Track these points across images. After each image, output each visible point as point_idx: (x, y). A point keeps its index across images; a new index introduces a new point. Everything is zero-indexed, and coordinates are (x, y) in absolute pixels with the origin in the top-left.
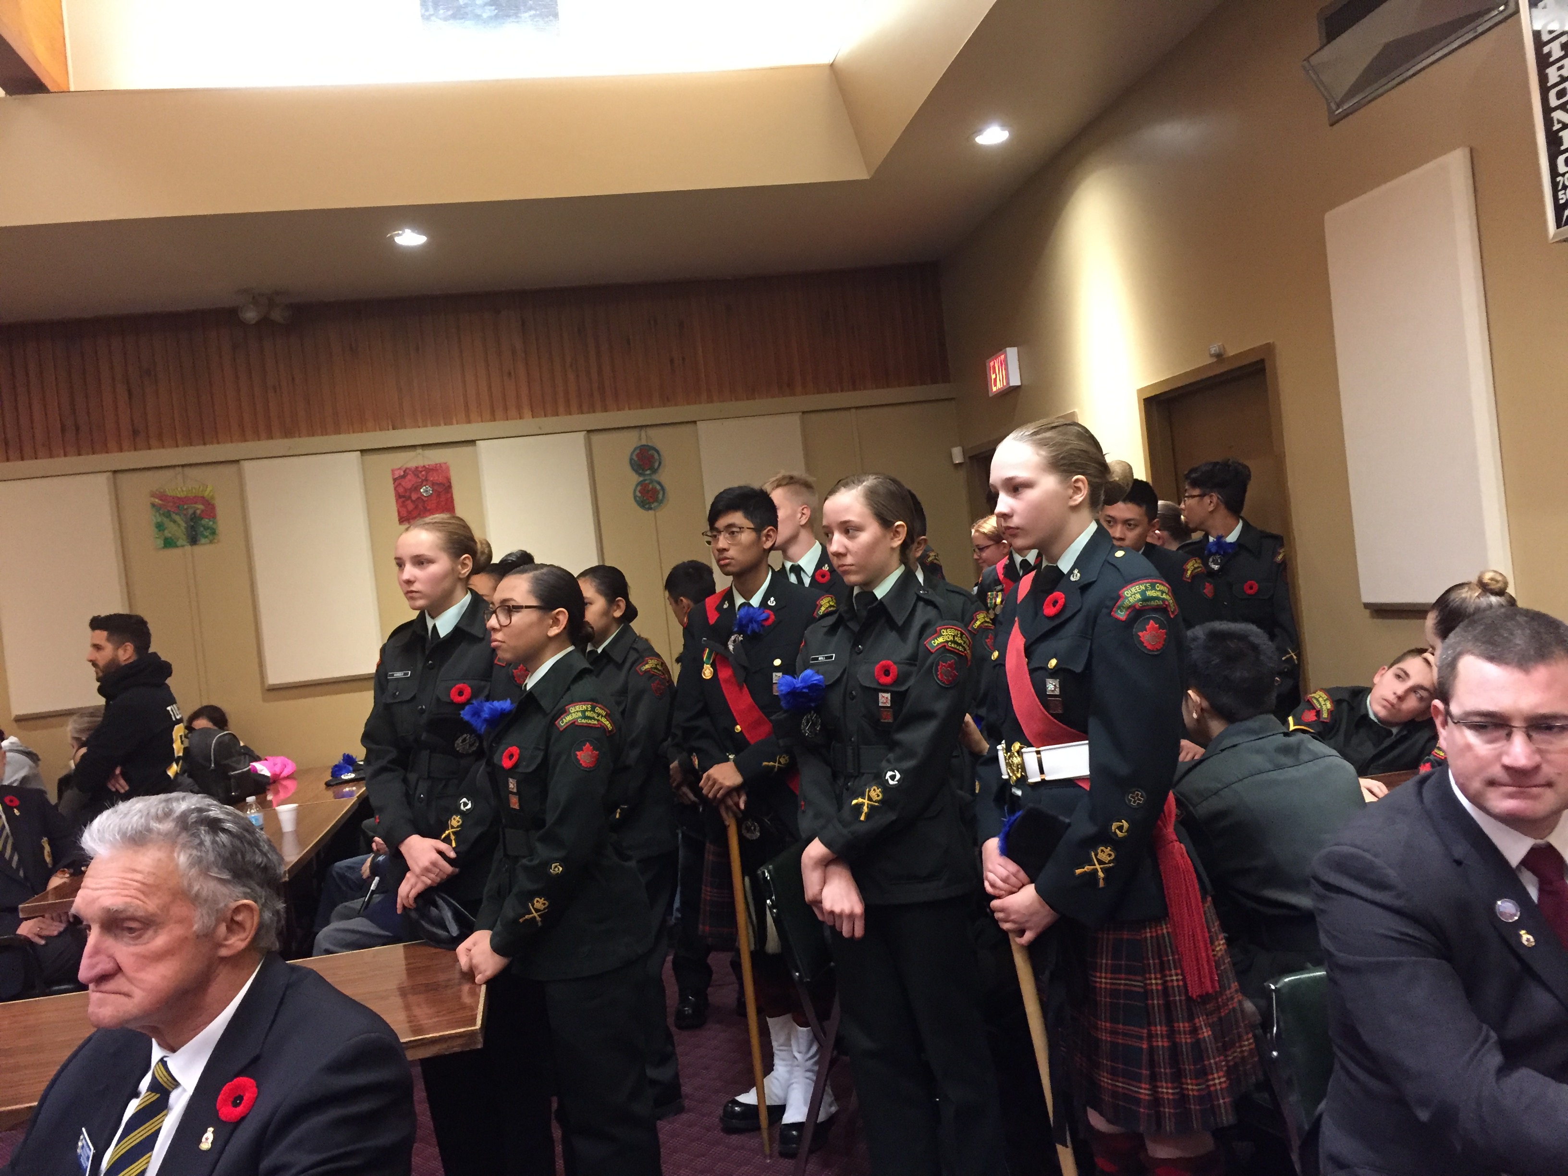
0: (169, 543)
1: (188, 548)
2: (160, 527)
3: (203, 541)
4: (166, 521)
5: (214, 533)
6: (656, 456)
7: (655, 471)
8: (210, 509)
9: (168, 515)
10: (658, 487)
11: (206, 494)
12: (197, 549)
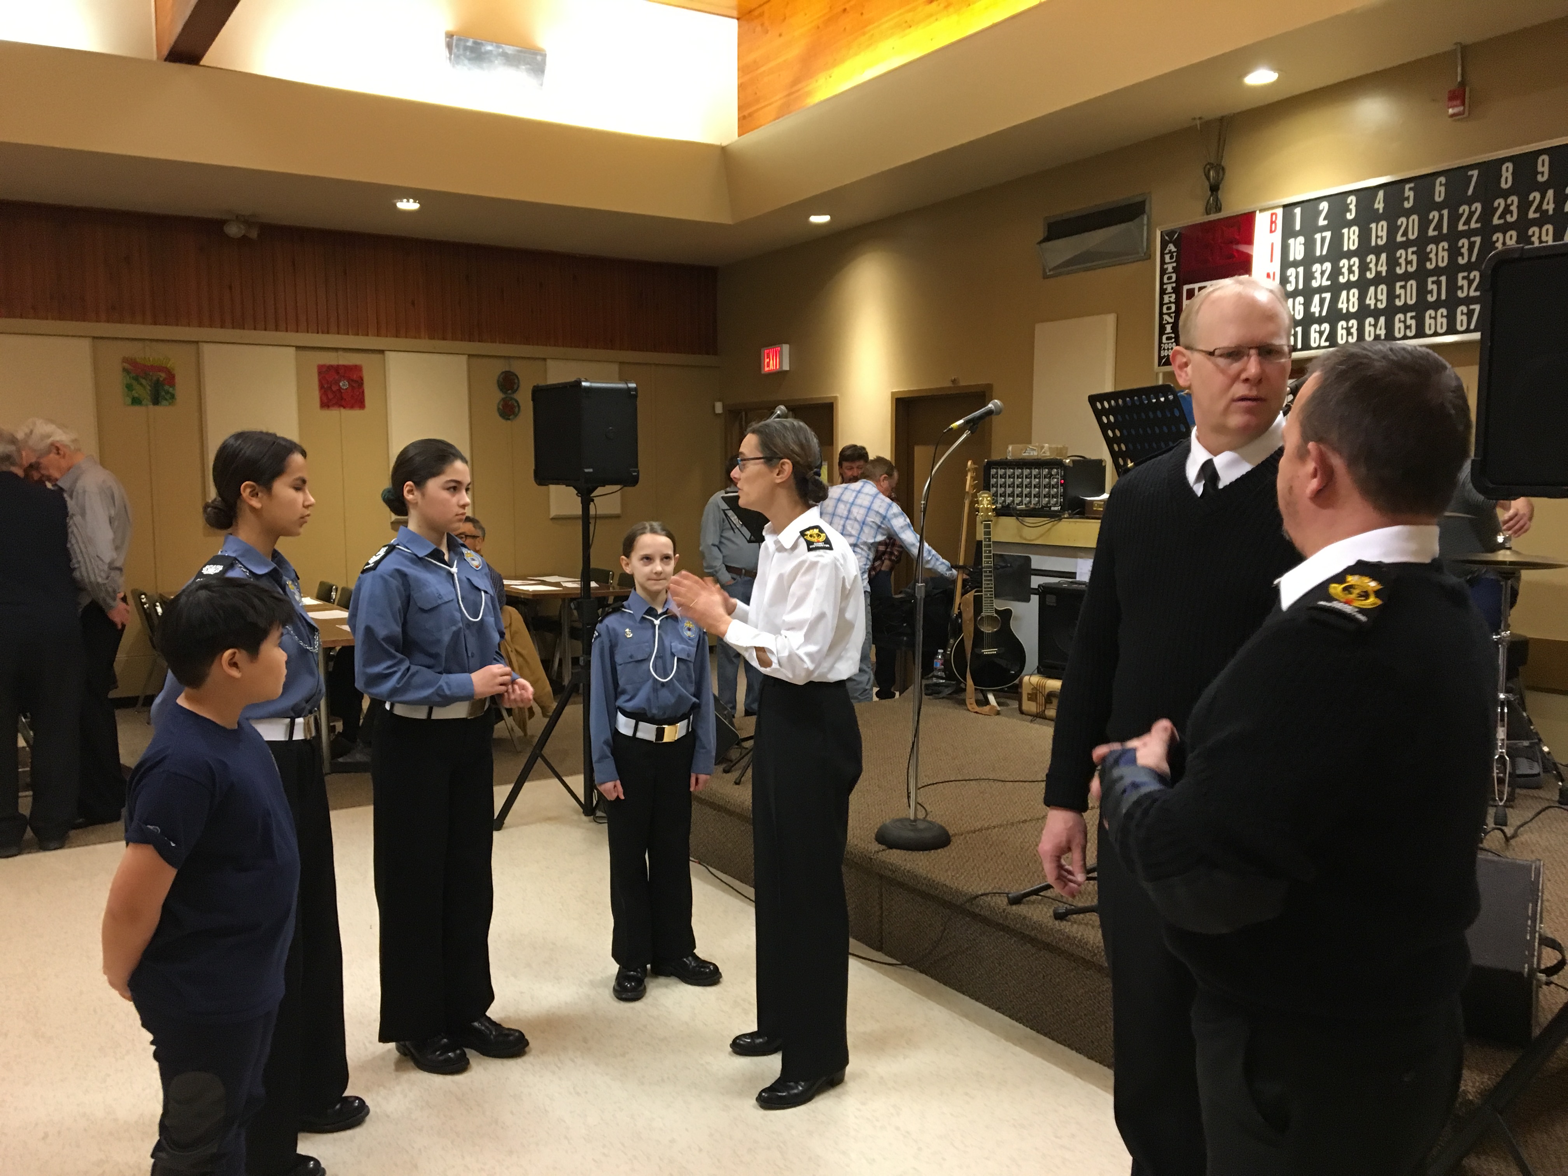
0: (136, 401)
1: (151, 407)
2: (129, 387)
3: (164, 402)
4: (134, 383)
5: (173, 397)
6: (516, 381)
7: (515, 391)
8: (171, 378)
9: (136, 379)
10: (516, 404)
11: (168, 366)
12: (157, 408)
